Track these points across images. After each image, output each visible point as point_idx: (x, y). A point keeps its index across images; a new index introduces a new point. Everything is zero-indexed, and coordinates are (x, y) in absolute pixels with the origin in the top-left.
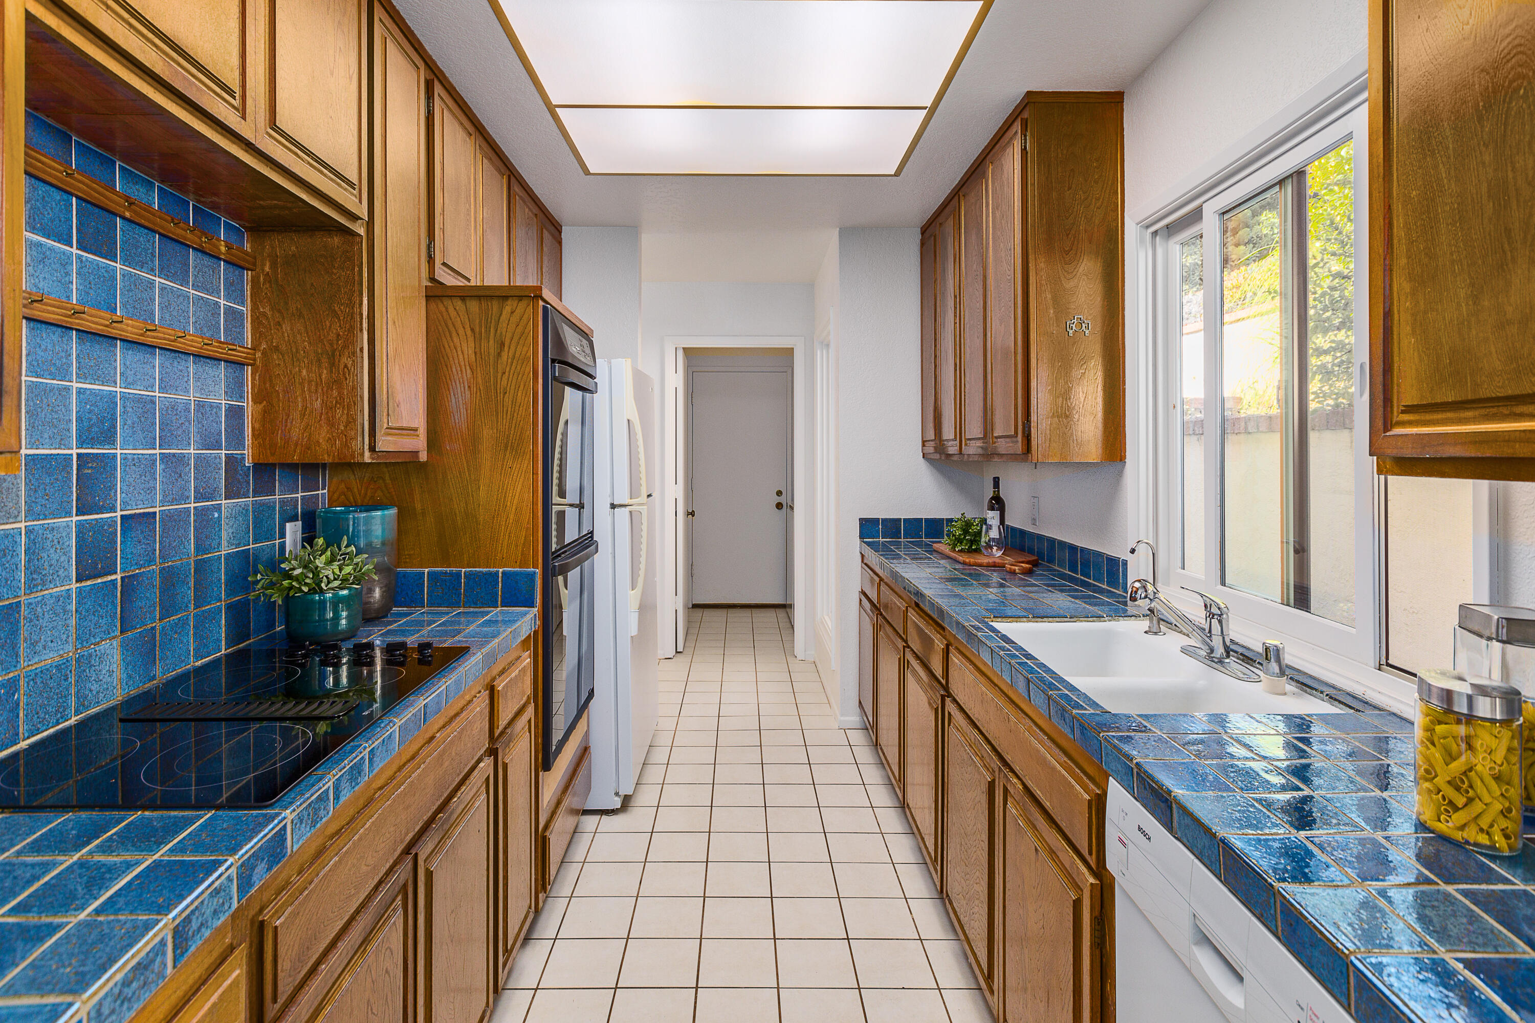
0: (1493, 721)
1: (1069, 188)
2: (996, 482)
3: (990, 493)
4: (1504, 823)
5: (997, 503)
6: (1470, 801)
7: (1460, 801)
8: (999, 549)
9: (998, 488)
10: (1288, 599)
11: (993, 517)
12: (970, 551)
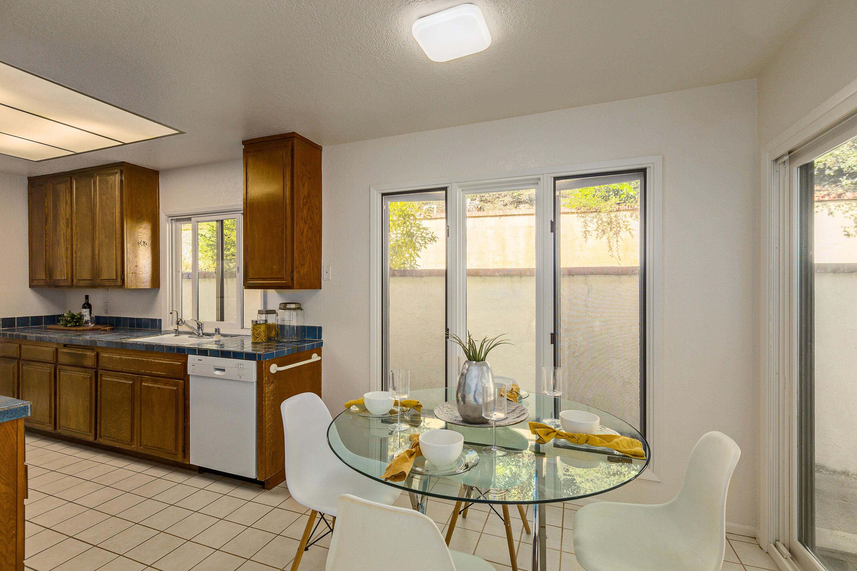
0: (263, 323)
1: (139, 198)
2: (87, 297)
3: (84, 301)
4: (265, 338)
5: (87, 306)
6: (260, 336)
7: (258, 336)
8: (92, 323)
9: (88, 299)
10: (218, 319)
11: (86, 312)
12: (76, 326)
